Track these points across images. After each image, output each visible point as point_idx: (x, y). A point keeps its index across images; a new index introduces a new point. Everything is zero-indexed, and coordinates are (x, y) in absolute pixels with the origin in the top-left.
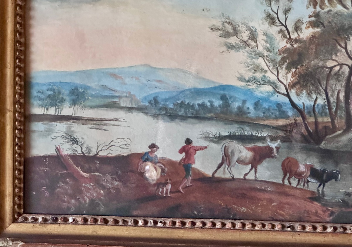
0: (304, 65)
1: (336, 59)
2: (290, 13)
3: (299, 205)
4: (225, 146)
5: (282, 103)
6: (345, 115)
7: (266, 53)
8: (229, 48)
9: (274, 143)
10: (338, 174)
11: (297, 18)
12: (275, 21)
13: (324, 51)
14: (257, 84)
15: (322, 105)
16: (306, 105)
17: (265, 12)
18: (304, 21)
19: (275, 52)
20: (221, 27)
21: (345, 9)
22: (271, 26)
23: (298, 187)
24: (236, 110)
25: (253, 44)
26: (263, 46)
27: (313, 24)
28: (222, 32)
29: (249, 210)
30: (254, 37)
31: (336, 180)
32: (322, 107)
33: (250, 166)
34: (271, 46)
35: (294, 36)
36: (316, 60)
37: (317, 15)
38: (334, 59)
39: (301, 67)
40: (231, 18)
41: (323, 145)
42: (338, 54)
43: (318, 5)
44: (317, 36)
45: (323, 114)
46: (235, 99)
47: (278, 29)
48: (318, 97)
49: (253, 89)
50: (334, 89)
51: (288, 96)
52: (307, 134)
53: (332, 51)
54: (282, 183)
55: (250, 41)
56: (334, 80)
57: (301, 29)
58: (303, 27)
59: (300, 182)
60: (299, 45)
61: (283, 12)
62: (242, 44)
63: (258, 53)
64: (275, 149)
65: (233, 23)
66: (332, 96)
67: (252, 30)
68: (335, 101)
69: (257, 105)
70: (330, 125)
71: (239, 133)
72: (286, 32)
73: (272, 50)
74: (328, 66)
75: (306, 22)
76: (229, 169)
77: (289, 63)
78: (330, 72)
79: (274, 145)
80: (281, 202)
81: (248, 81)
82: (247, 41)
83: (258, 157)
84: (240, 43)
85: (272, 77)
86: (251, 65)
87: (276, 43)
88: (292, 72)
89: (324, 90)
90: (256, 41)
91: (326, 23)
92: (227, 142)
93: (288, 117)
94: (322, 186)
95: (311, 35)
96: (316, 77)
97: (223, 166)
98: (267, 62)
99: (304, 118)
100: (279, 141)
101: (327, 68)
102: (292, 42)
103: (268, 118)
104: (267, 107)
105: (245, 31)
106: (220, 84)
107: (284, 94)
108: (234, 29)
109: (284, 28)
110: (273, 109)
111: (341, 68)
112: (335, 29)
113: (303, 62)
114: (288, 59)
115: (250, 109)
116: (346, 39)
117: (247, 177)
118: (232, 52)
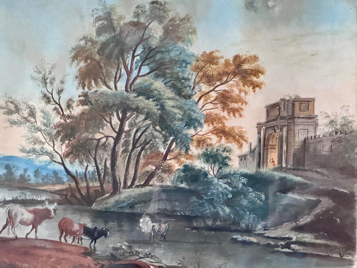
0: (76, 137)
1: (103, 132)
2: (62, 93)
3: (74, 260)
4: (9, 210)
5: (58, 170)
6: (112, 180)
7: (43, 128)
8: (12, 123)
9: (52, 206)
10: (107, 231)
11: (70, 98)
12: (50, 100)
13: (92, 125)
14: (36, 154)
15: (92, 172)
16: (78, 172)
17: (42, 93)
18: (75, 100)
19: (51, 127)
20: (4, 106)
21: (109, 90)
22: (47, 105)
23: (73, 244)
24: (18, 177)
25: (33, 120)
26: (41, 122)
27: (83, 103)
28: (5, 110)
29: (31, 266)
30: (33, 114)
31: (106, 237)
32: (93, 174)
33: (31, 226)
34: (48, 122)
35: (66, 113)
36: (86, 133)
37: (85, 95)
38: (101, 132)
39: (73, 139)
40: (13, 98)
41: (94, 206)
42: (105, 128)
43: (86, 86)
44: (86, 112)
45: (93, 180)
46: (18, 169)
47: (53, 107)
48: (89, 165)
49: (33, 159)
50: (102, 158)
51: (63, 164)
52: (80, 197)
53: (99, 126)
54: (59, 240)
55: (29, 117)
56: (102, 150)
57: (73, 107)
58: (74, 105)
59: (75, 240)
60: (72, 120)
61: (57, 93)
62: (23, 120)
63: (36, 128)
64: (52, 211)
65: (16, 103)
66: (100, 163)
67: (32, 108)
68: (103, 168)
69: (37, 173)
70: (99, 188)
71: (21, 198)
72: (60, 109)
73: (48, 125)
74: (97, 138)
75: (77, 101)
76: (13, 230)
77: (63, 136)
78: (98, 143)
79: (51, 207)
80: (58, 258)
81: (29, 152)
82: (27, 117)
83: (38, 219)
84: (21, 119)
85: (49, 149)
86: (32, 138)
87: (52, 118)
88: (65, 144)
89: (93, 159)
90: (35, 118)
91: (93, 102)
92: (11, 206)
93: (63, 183)
94: (93, 243)
95: (81, 112)
96: (86, 147)
97: (7, 227)
98: (44, 135)
99: (77, 183)
100: (56, 203)
101: (95, 139)
102: (66, 118)
103: (45, 184)
104: (45, 174)
105: (26, 109)
106: (5, 156)
107: (59, 163)
108: (16, 107)
109: (58, 107)
110: (50, 176)
111: (107, 140)
112: (101, 107)
113: (75, 135)
114: (63, 133)
115: (31, 176)
116: (111, 115)
117: (29, 237)
118: (15, 127)
